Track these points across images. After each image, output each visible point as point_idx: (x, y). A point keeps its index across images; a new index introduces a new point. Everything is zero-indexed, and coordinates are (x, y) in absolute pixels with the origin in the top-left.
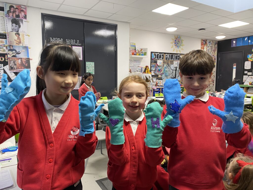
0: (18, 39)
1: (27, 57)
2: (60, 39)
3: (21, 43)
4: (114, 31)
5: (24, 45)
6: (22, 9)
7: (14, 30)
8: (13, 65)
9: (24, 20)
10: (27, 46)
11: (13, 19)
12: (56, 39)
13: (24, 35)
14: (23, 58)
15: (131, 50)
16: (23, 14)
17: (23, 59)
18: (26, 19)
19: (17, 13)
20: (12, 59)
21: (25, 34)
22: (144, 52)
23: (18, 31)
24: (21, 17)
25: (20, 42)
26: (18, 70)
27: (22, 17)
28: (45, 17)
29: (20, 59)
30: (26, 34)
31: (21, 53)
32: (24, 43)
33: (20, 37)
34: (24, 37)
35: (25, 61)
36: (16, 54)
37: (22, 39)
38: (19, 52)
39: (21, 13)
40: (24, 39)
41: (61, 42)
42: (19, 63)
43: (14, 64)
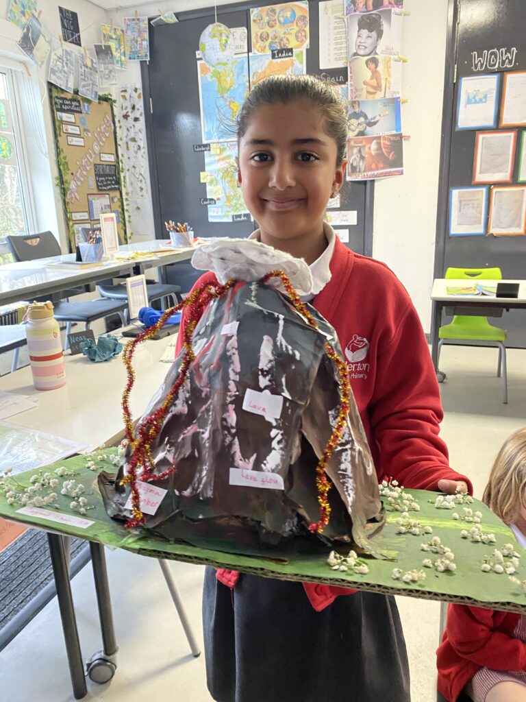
0: (372, 78)
1: (394, 132)
2: (508, 51)
3: (380, 91)
5: (388, 96)
7: (360, 50)
8: (358, 159)
9: (395, 10)
10: (398, 96)
11: (363, 16)
12: (491, 54)
13: (389, 60)
14: (384, 137)
17: (382, 141)
18: (402, 4)
20: (355, 143)
21: (392, 57)
23: (373, 51)
25: (378, 88)
26: (369, 173)
29: (375, 141)
30: (396, 57)
31: (378, 121)
32: (389, 88)
33: (378, 69)
34: (390, 67)
35: (388, 143)
36: (364, 125)
37: (383, 76)
38: (374, 118)
40: (390, 76)
41: (510, 62)
42: (371, 154)
43: (359, 156)
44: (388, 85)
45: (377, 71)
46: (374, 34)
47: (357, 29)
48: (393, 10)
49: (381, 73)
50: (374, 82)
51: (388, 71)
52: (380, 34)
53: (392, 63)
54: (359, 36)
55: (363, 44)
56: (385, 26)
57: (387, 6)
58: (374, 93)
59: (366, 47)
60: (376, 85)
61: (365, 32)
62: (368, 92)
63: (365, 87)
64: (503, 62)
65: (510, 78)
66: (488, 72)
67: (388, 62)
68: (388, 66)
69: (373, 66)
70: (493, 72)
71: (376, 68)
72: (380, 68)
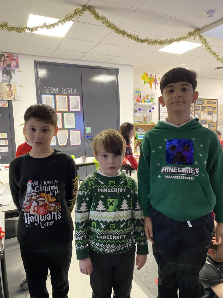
0: (9, 91)
2: (56, 89)
4: (115, 75)
5: (16, 98)
6: (13, 57)
7: (5, 81)
9: (16, 69)
11: (4, 69)
12: (51, 89)
15: (136, 97)
16: (14, 63)
18: (18, 68)
19: (8, 62)
21: (17, 85)
22: (150, 98)
23: (9, 82)
24: (12, 66)
25: (12, 95)
27: (14, 67)
28: (38, 65)
39: (12, 62)
40: (16, 91)
41: (57, 92)
44: (16, 94)
45: (11, 89)
46: (9, 76)
47: (2, 74)
48: (15, 69)
49: (12, 89)
50: (10, 93)
51: (15, 89)
52: (11, 77)
53: (17, 87)
54: (3, 77)
55: (5, 80)
56: (13, 75)
57: (13, 68)
58: (11, 96)
59: (6, 81)
60: (11, 94)
61: (5, 75)
62: (8, 95)
63: (7, 93)
64: (55, 92)
65: (57, 97)
66: (50, 94)
67: (15, 87)
68: (16, 88)
69: (9, 87)
70: (52, 94)
71: (11, 88)
72: (12, 88)
